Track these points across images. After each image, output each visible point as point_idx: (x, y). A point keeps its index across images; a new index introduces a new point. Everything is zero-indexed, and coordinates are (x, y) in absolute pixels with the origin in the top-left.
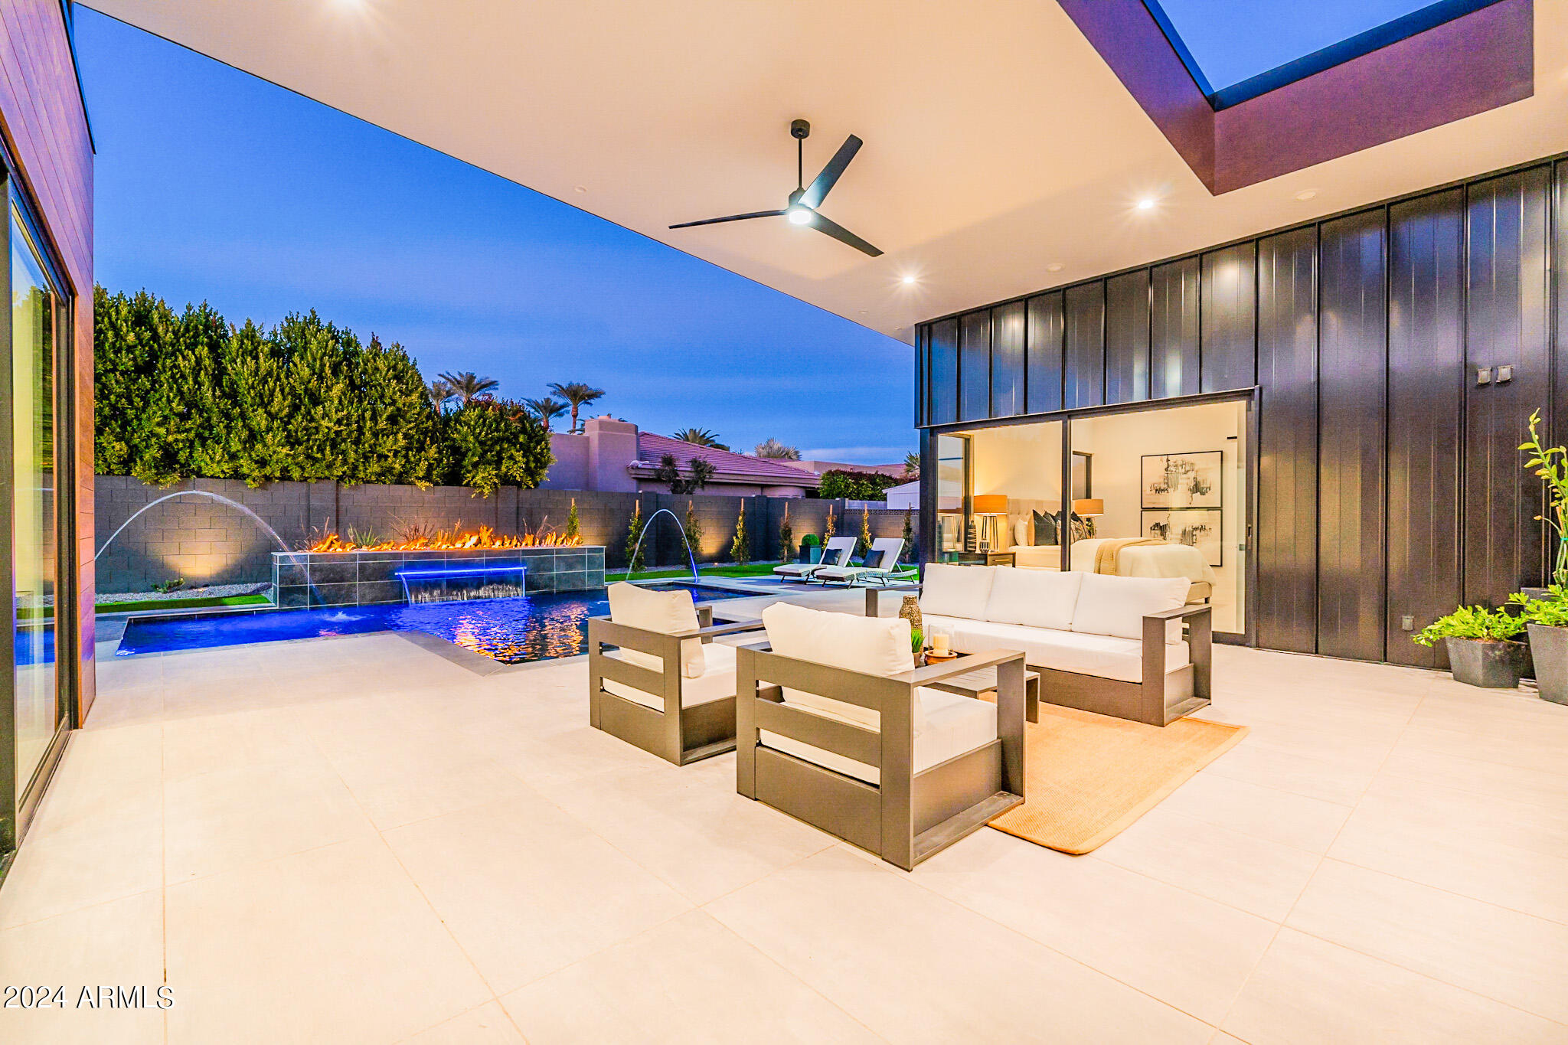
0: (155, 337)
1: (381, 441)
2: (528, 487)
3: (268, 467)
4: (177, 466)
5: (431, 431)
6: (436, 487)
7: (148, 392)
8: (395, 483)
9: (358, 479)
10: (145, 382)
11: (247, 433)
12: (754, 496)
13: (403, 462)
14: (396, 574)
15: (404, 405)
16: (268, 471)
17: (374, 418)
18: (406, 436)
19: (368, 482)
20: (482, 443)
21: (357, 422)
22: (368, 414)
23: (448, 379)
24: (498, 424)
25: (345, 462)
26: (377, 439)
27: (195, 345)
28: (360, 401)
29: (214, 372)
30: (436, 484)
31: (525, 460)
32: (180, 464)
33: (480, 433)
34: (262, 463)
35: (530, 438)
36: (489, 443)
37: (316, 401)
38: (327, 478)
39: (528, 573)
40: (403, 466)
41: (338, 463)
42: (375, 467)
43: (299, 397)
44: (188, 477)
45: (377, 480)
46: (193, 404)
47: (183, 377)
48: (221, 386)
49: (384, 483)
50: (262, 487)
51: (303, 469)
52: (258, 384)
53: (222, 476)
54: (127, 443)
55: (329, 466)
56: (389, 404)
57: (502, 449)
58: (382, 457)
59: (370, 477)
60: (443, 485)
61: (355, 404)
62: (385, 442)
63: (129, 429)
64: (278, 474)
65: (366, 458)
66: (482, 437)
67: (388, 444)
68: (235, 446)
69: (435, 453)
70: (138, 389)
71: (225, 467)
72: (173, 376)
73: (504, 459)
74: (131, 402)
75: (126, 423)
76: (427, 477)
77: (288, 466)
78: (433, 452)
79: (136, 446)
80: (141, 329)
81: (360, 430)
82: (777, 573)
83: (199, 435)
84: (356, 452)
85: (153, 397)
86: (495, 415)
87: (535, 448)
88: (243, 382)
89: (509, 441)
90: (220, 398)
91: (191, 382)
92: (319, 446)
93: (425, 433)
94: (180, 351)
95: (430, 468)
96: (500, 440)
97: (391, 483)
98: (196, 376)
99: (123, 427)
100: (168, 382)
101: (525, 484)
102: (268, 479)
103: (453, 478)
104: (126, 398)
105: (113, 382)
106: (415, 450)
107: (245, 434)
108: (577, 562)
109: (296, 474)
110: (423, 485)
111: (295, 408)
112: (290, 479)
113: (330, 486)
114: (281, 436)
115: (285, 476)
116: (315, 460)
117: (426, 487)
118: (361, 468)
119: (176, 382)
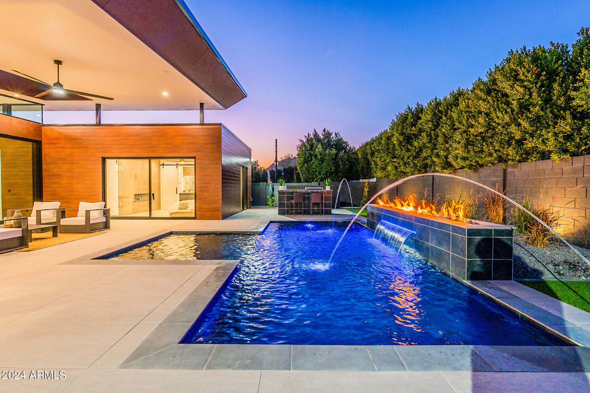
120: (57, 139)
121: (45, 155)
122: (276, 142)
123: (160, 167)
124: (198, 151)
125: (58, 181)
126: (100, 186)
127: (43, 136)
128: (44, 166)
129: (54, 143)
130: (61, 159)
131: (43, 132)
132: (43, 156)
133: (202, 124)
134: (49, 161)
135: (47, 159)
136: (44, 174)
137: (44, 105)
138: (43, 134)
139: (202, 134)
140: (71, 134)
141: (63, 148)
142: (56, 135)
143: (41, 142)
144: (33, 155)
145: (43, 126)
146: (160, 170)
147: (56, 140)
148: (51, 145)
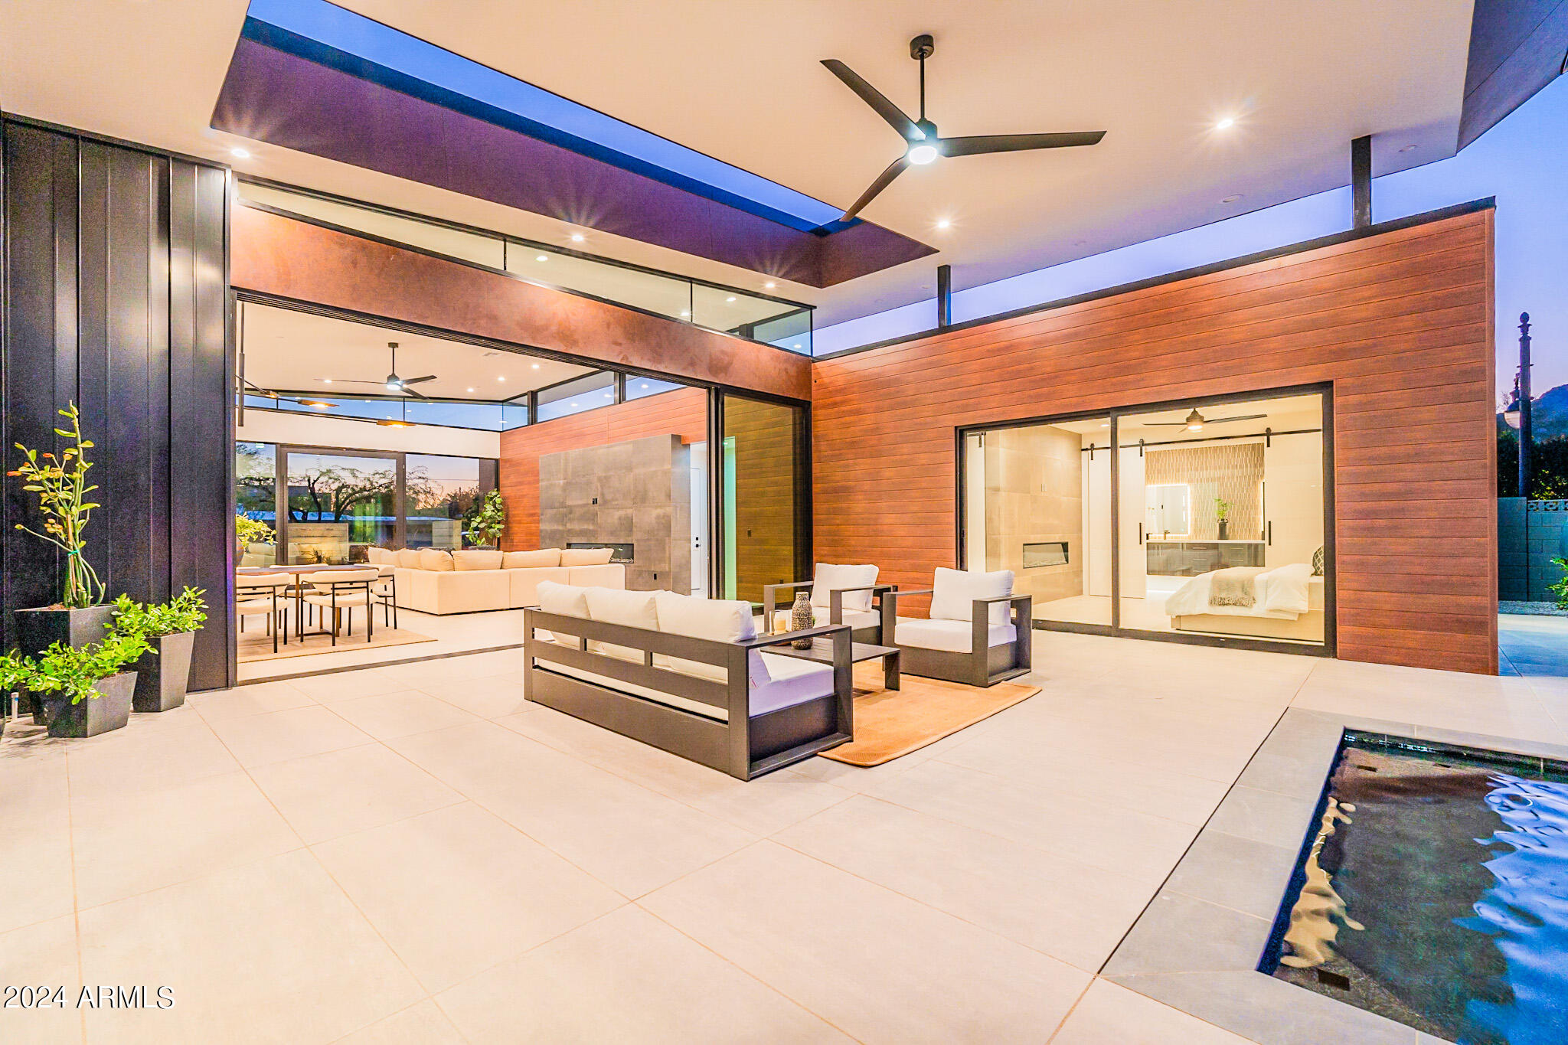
120: (841, 391)
121: (816, 436)
122: (1525, 328)
123: (1080, 458)
124: (1340, 355)
125: (844, 505)
126: (952, 518)
127: (813, 388)
128: (817, 469)
129: (835, 404)
130: (853, 445)
131: (813, 377)
132: (813, 440)
133: (1364, 230)
134: (826, 453)
135: (823, 448)
136: (816, 487)
137: (815, 307)
138: (813, 382)
139: (1365, 273)
140: (877, 370)
141: (858, 412)
142: (840, 382)
143: (809, 403)
144: (795, 440)
145: (813, 362)
146: (1080, 467)
147: (840, 394)
148: (830, 411)
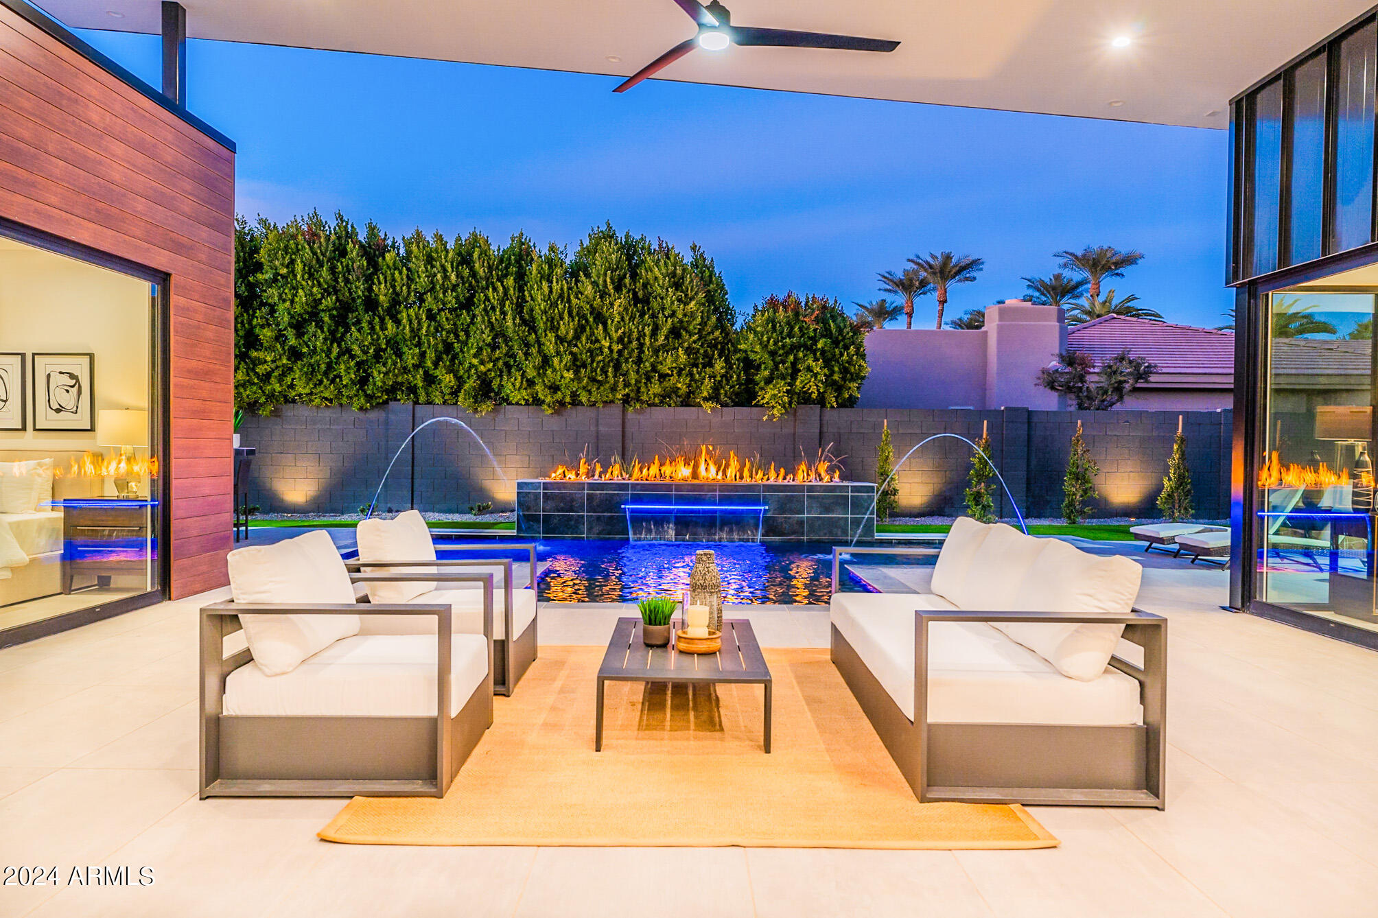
0: (474, 274)
1: (661, 358)
2: (832, 407)
3: (559, 393)
4: (492, 394)
5: (720, 343)
6: (724, 409)
7: (469, 326)
8: (682, 406)
9: (642, 402)
10: (465, 317)
11: (540, 359)
12: (1219, 410)
13: (687, 381)
14: (623, 506)
15: (685, 315)
16: (559, 396)
17: (654, 333)
18: (688, 351)
19: (653, 405)
20: (773, 354)
21: (638, 339)
22: (648, 330)
23: (918, 264)
24: (792, 328)
25: (627, 385)
26: (657, 356)
27: (506, 276)
28: (642, 315)
29: (518, 301)
30: (724, 405)
31: (826, 371)
32: (495, 393)
33: (768, 341)
34: (554, 388)
35: (836, 343)
36: (781, 352)
37: (600, 318)
38: (612, 402)
39: (769, 514)
40: (689, 386)
41: (621, 385)
42: (656, 388)
43: (584, 317)
44: (500, 404)
45: (661, 402)
46: (499, 334)
47: (493, 308)
48: (521, 312)
49: (670, 406)
50: (557, 412)
51: (590, 392)
52: (549, 309)
53: (523, 403)
54: (455, 376)
55: (614, 389)
56: (669, 316)
57: (796, 359)
58: (663, 377)
59: (654, 399)
60: (733, 406)
61: (636, 320)
62: (665, 360)
63: (456, 361)
64: (568, 399)
65: (649, 379)
66: (771, 347)
67: (668, 363)
68: (531, 373)
69: (722, 368)
70: (462, 324)
71: (524, 393)
72: (485, 310)
73: (800, 371)
74: (457, 336)
75: (455, 357)
76: (714, 397)
77: (577, 391)
78: (719, 366)
79: (461, 377)
80: (463, 268)
81: (641, 345)
82: (1137, 537)
83: (506, 364)
84: (638, 372)
85: (473, 328)
86: (788, 317)
87: (842, 355)
88: (537, 308)
89: (808, 348)
90: (520, 325)
91: (498, 313)
92: (601, 370)
93: (713, 346)
94: (492, 283)
95: (716, 388)
96: (794, 348)
97: (677, 405)
98: (503, 305)
99: (452, 360)
100: (481, 315)
101: (829, 403)
102: (562, 404)
103: (746, 397)
104: (454, 334)
105: (444, 319)
106: (700, 366)
107: (538, 360)
108: (837, 504)
109: (584, 398)
110: (708, 406)
111: (580, 330)
112: (580, 403)
113: (616, 410)
114: (567, 358)
115: (575, 402)
116: (600, 383)
117: (712, 409)
118: (643, 389)
119: (487, 315)
124: (176, 248)
